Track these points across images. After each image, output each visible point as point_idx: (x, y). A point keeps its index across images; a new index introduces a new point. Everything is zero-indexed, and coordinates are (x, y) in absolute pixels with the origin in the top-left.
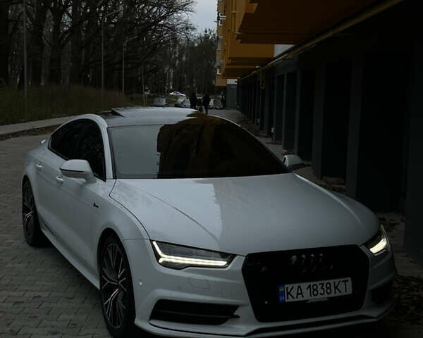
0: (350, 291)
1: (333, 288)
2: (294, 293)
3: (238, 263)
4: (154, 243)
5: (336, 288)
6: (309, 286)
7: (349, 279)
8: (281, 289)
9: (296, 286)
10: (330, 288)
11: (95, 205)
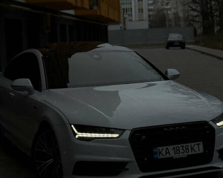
0: (202, 151)
1: (190, 148)
3: (127, 135)
4: (72, 126)
5: (192, 149)
6: (174, 148)
7: (201, 143)
8: (155, 151)
9: (165, 148)
10: (188, 149)
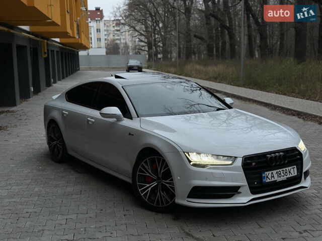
0: (296, 174)
1: (288, 172)
2: (270, 176)
3: (239, 162)
5: (290, 172)
6: (277, 172)
7: (295, 166)
8: (263, 175)
9: (270, 172)
10: (287, 172)
11: (130, 134)
